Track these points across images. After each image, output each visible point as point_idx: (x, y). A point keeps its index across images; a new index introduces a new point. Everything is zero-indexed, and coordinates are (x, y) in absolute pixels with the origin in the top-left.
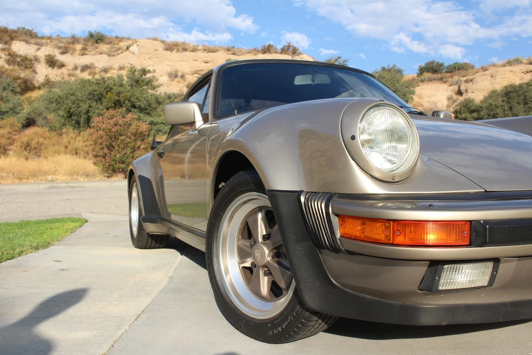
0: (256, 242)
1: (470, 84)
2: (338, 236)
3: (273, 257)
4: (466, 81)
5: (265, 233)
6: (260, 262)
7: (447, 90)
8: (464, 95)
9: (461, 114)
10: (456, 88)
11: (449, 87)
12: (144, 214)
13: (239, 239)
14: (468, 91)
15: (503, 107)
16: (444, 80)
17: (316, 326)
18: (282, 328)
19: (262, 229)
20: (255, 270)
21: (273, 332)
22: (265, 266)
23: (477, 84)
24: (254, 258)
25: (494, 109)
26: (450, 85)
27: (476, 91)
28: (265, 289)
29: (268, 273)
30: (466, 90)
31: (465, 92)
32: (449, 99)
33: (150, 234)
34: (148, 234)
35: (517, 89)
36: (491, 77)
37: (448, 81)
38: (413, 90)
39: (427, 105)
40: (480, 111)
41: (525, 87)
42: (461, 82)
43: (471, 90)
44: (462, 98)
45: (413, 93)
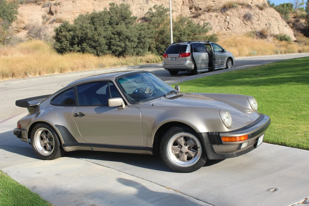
1: (58, 6)
4: (55, 4)
7: (41, 10)
8: (54, 14)
9: (62, 32)
10: (48, 9)
11: (42, 8)
14: (57, 12)
15: (91, 28)
16: (38, 2)
23: (63, 7)
25: (85, 30)
26: (43, 7)
27: (63, 12)
30: (56, 11)
31: (55, 12)
32: (44, 17)
35: (98, 15)
36: (73, 2)
37: (41, 3)
38: (16, 10)
39: (27, 22)
40: (75, 30)
41: (103, 14)
42: (51, 5)
43: (59, 11)
44: (53, 18)
45: (16, 13)
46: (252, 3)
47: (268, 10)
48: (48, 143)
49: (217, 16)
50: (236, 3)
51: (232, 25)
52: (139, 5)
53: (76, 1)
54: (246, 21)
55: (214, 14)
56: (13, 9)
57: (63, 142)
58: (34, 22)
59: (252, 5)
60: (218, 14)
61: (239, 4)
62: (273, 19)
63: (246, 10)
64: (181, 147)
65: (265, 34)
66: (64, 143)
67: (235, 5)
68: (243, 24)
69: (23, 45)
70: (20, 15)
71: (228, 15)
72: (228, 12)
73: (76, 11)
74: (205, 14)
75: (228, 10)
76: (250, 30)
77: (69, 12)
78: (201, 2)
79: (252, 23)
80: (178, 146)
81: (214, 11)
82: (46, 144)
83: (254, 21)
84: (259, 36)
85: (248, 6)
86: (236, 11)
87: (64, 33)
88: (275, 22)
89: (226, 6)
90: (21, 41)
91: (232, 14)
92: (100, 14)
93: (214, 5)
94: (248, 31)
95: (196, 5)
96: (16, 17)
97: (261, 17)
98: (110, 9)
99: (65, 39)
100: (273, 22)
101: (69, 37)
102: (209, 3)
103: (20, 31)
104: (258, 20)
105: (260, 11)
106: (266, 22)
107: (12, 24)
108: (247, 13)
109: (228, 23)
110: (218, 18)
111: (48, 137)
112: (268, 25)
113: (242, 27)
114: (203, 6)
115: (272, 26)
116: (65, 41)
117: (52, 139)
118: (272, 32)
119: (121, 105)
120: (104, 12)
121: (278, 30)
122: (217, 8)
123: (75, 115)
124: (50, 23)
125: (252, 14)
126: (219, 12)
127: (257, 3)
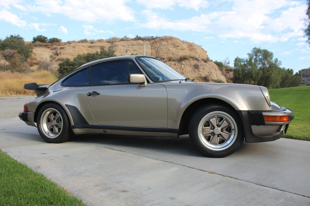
1: (62, 50)
2: (265, 121)
4: (60, 49)
7: (50, 52)
8: (59, 55)
9: (64, 66)
10: (54, 51)
13: (203, 127)
16: (48, 46)
19: (216, 123)
20: (213, 136)
23: (66, 50)
24: (215, 132)
26: (51, 50)
27: (65, 54)
30: (60, 53)
32: (51, 57)
36: (73, 47)
37: (50, 47)
38: (31, 50)
39: (38, 59)
40: (74, 65)
41: (96, 55)
42: (57, 48)
43: (63, 53)
44: (58, 57)
45: (31, 52)
46: (199, 57)
47: (210, 63)
48: (56, 125)
49: (175, 65)
50: (189, 57)
51: (185, 71)
52: (120, 53)
53: (75, 47)
54: (195, 69)
55: (173, 63)
56: (29, 49)
57: (73, 123)
58: (44, 60)
59: (199, 59)
60: (176, 63)
61: (191, 57)
62: (213, 69)
63: (196, 62)
64: (213, 128)
65: (208, 79)
66: (74, 125)
67: (188, 58)
68: (193, 71)
69: (34, 74)
70: (34, 54)
71: (183, 64)
72: (183, 62)
73: (75, 54)
74: (166, 62)
75: (183, 61)
76: (198, 75)
77: (70, 55)
78: (164, 54)
79: (199, 71)
80: (210, 127)
81: (173, 60)
82: (53, 126)
83: (200, 70)
84: (203, 80)
85: (197, 59)
86: (188, 62)
87: (65, 67)
88: (214, 71)
89: (182, 58)
90: (33, 71)
91: (185, 63)
92: (93, 55)
93: (173, 57)
94: (196, 76)
95: (160, 56)
96: (31, 55)
97: (205, 67)
98: (101, 52)
99: (66, 71)
100: (213, 71)
101: (69, 70)
102: (170, 55)
103: (33, 66)
104: (203, 69)
105: (205, 63)
106: (209, 71)
107: (27, 60)
108: (196, 64)
109: (183, 69)
110: (176, 65)
111: (56, 119)
112: (210, 73)
113: (192, 73)
114: (165, 57)
115: (212, 73)
116: (66, 72)
117: (61, 121)
118: (212, 78)
119: (143, 82)
120: (96, 54)
121: (216, 77)
122: (176, 59)
123: (89, 94)
124: (55, 61)
125: (199, 65)
126: (177, 62)
127: (203, 58)
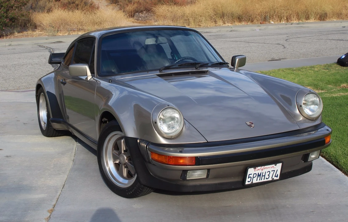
0: (120, 153)
2: (150, 158)
3: (128, 160)
5: (125, 149)
6: (123, 162)
12: (51, 117)
13: (113, 150)
17: (147, 191)
18: (132, 192)
19: (123, 148)
20: (120, 165)
21: (128, 194)
22: (125, 164)
24: (120, 160)
28: (125, 174)
29: (126, 167)
33: (56, 129)
34: (55, 129)
119: (85, 75)
